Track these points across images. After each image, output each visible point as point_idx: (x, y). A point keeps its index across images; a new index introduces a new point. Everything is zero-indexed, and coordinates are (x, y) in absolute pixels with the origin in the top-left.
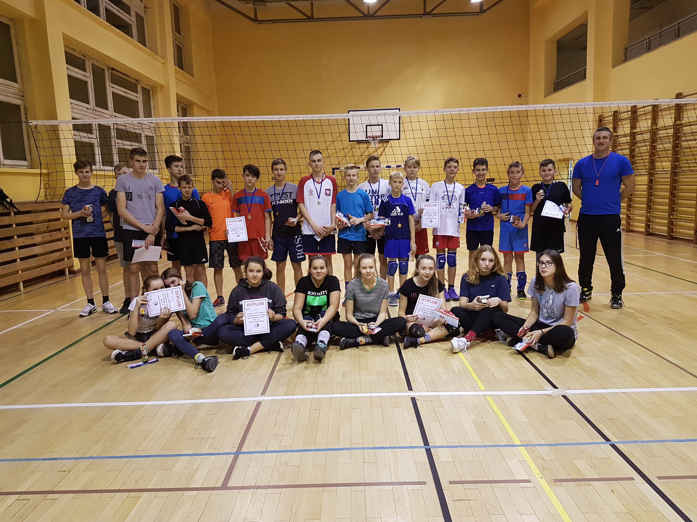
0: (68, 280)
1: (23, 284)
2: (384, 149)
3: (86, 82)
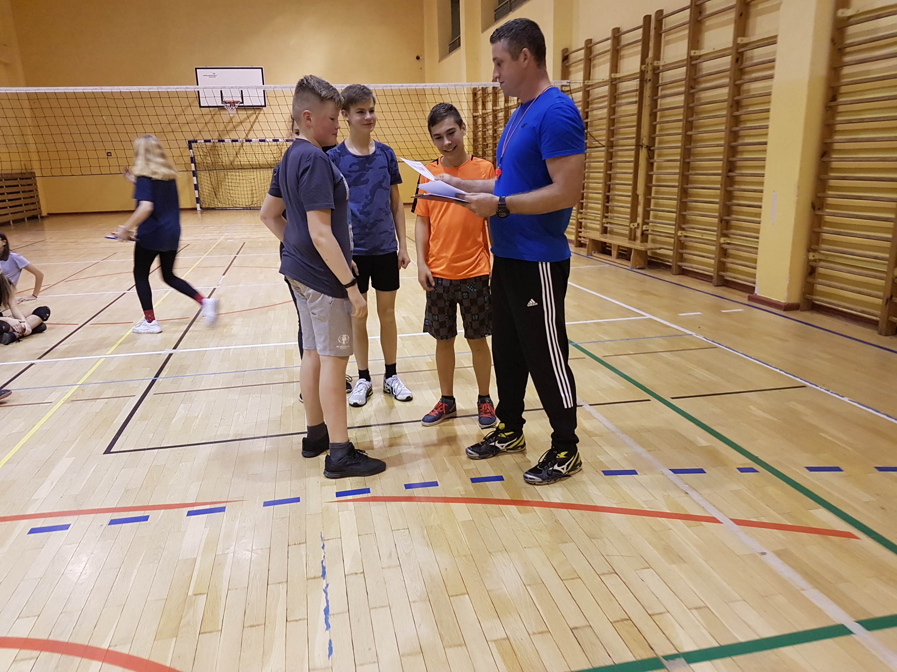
2: (257, 117)
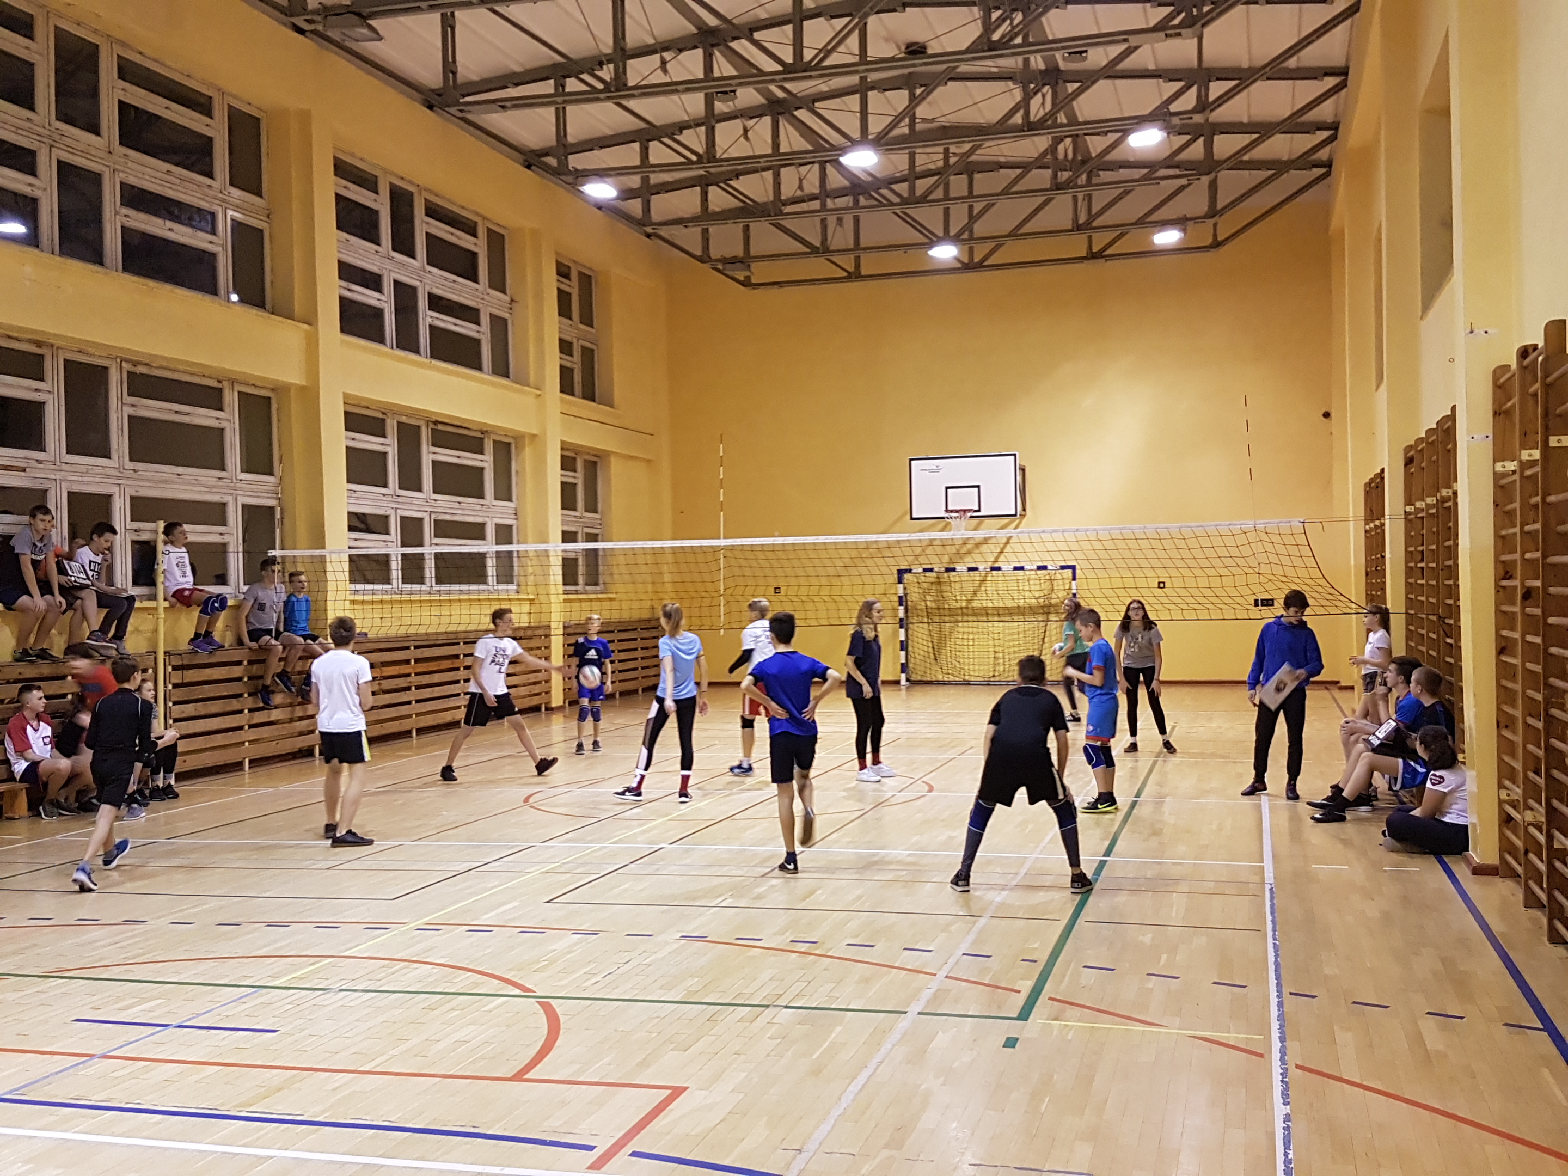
1: (249, 763)
3: (385, 454)
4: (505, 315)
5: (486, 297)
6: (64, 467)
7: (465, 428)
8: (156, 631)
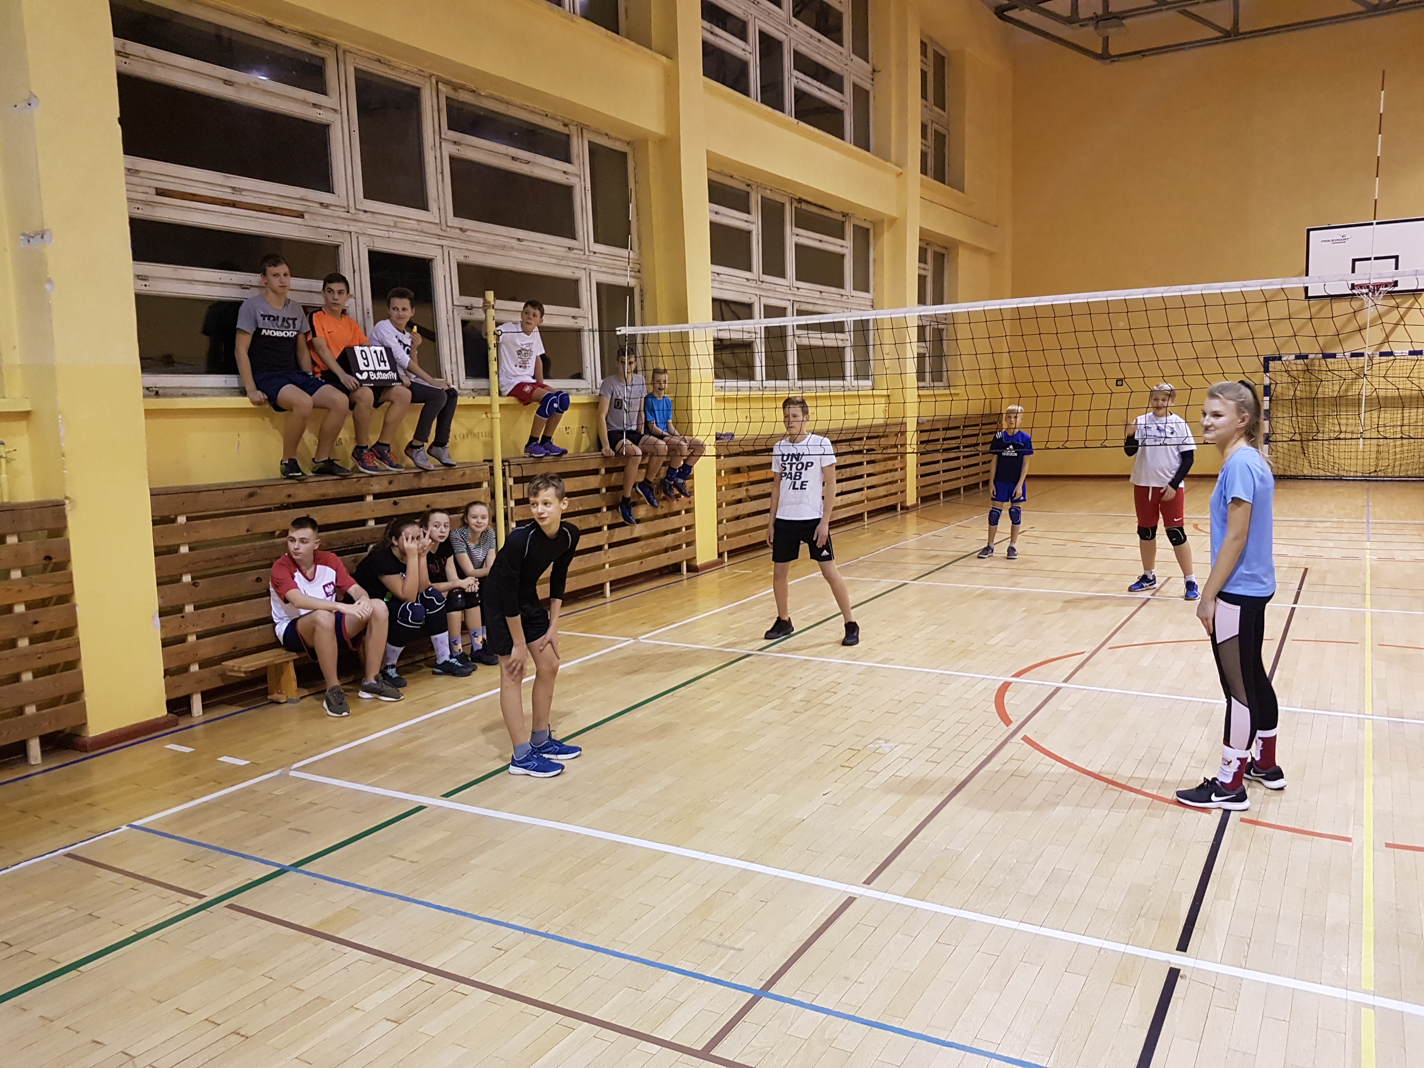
0: (685, 582)
1: (611, 586)
3: (749, 233)
4: (867, 86)
5: (850, 63)
6: (362, 216)
7: (828, 209)
8: (491, 434)
